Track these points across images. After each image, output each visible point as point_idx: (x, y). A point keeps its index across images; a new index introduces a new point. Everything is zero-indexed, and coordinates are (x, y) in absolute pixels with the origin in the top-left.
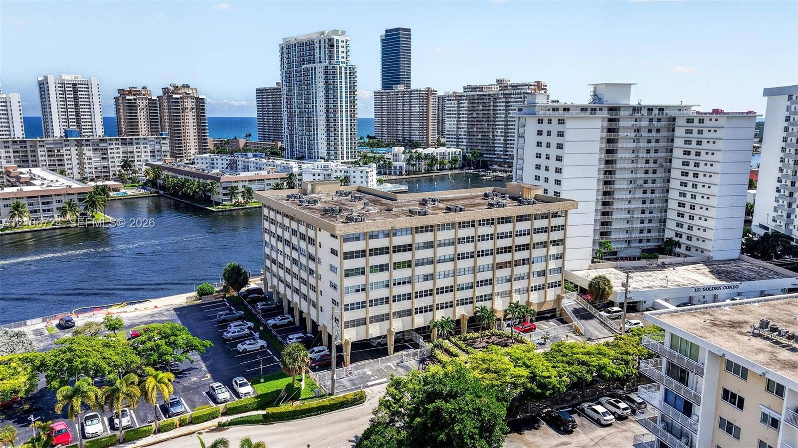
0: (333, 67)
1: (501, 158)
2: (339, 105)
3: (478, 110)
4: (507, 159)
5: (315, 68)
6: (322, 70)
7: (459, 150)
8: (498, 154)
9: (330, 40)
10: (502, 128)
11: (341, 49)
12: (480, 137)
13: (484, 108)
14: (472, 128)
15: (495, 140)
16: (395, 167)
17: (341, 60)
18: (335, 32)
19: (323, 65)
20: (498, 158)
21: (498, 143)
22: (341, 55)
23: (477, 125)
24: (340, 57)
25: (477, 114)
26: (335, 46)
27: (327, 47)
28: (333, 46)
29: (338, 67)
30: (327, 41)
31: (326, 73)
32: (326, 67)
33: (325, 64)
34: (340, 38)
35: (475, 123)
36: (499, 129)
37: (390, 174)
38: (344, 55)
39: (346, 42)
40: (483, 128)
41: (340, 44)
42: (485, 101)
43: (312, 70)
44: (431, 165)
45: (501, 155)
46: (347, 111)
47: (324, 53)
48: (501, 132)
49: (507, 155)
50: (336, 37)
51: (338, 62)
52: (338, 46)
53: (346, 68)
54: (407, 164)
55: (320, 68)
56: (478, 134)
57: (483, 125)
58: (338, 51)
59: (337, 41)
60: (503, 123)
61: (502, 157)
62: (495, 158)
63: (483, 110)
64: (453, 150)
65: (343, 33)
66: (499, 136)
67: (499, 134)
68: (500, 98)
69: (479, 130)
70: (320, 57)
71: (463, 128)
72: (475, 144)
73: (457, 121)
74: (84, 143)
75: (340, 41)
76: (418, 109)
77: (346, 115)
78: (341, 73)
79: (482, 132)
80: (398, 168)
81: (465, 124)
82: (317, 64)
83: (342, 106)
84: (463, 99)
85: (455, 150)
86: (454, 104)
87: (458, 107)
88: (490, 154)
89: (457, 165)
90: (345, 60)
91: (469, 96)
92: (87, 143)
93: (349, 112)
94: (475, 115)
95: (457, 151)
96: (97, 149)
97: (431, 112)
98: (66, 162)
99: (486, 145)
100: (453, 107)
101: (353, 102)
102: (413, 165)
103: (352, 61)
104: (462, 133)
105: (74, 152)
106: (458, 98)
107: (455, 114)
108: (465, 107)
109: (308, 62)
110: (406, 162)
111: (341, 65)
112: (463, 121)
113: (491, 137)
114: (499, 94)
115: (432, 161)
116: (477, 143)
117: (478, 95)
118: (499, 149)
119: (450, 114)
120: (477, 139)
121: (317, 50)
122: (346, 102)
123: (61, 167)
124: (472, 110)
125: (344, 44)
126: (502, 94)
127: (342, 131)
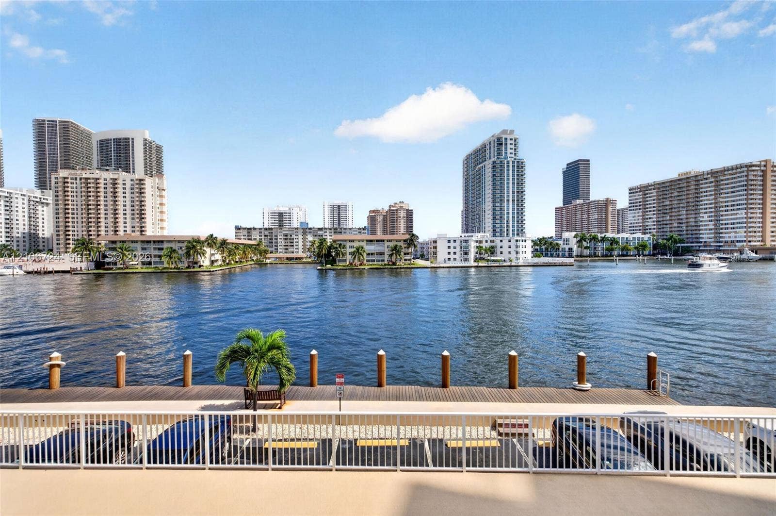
0: (501, 162)
1: (711, 246)
2: (506, 195)
3: (671, 197)
4: (720, 246)
5: (485, 166)
6: (491, 166)
7: (648, 235)
8: (705, 242)
9: (499, 139)
10: (712, 213)
11: (509, 146)
12: (676, 225)
13: (681, 194)
14: (663, 217)
15: (700, 226)
16: (563, 249)
17: (509, 155)
18: (505, 132)
19: (493, 159)
20: (705, 246)
21: (705, 230)
22: (509, 151)
23: (671, 212)
24: (508, 153)
25: (671, 201)
26: (504, 144)
27: (496, 145)
28: (502, 144)
29: (506, 161)
30: (496, 140)
31: (494, 167)
32: (494, 162)
34: (509, 137)
35: (668, 211)
36: (706, 213)
37: (558, 256)
38: (513, 151)
39: (515, 140)
40: (679, 215)
41: (509, 142)
42: (681, 186)
43: (482, 168)
44: (610, 250)
45: (710, 242)
46: (513, 201)
47: (494, 150)
49: (721, 242)
50: (504, 136)
51: (506, 158)
52: (506, 144)
53: (513, 162)
54: (579, 247)
55: (488, 164)
56: (673, 222)
57: (679, 211)
58: (506, 149)
59: (506, 139)
60: (712, 206)
61: (712, 244)
62: (699, 246)
63: (678, 196)
64: (639, 235)
65: (512, 132)
66: (705, 221)
67: (706, 218)
68: (706, 179)
69: (673, 218)
70: (490, 157)
71: (650, 218)
72: (668, 234)
73: (642, 212)
74: (308, 230)
75: (508, 140)
76: (596, 217)
77: (513, 205)
78: (508, 166)
79: (679, 219)
80: (567, 249)
81: (654, 214)
82: (486, 163)
83: (508, 196)
84: (651, 190)
85: (643, 236)
86: (639, 196)
87: (643, 198)
88: (692, 243)
89: (646, 252)
90: (513, 155)
91: (659, 184)
92: (310, 231)
93: (516, 201)
94: (667, 203)
95: (646, 237)
96: (316, 236)
97: (610, 218)
98: (295, 244)
99: (685, 232)
100: (636, 199)
101: (520, 193)
102: (586, 248)
103: (520, 155)
104: (650, 223)
105: (300, 237)
106: (644, 189)
107: (640, 206)
108: (653, 196)
109: (480, 163)
110: (578, 244)
111: (509, 159)
112: (650, 211)
113: (693, 224)
114: (703, 174)
115: (611, 244)
116: (671, 232)
117: (671, 181)
118: (706, 236)
119: (633, 205)
120: (671, 227)
121: (488, 152)
122: (513, 192)
123: (292, 248)
124: (661, 198)
125: (513, 142)
126: (708, 174)
127: (508, 218)
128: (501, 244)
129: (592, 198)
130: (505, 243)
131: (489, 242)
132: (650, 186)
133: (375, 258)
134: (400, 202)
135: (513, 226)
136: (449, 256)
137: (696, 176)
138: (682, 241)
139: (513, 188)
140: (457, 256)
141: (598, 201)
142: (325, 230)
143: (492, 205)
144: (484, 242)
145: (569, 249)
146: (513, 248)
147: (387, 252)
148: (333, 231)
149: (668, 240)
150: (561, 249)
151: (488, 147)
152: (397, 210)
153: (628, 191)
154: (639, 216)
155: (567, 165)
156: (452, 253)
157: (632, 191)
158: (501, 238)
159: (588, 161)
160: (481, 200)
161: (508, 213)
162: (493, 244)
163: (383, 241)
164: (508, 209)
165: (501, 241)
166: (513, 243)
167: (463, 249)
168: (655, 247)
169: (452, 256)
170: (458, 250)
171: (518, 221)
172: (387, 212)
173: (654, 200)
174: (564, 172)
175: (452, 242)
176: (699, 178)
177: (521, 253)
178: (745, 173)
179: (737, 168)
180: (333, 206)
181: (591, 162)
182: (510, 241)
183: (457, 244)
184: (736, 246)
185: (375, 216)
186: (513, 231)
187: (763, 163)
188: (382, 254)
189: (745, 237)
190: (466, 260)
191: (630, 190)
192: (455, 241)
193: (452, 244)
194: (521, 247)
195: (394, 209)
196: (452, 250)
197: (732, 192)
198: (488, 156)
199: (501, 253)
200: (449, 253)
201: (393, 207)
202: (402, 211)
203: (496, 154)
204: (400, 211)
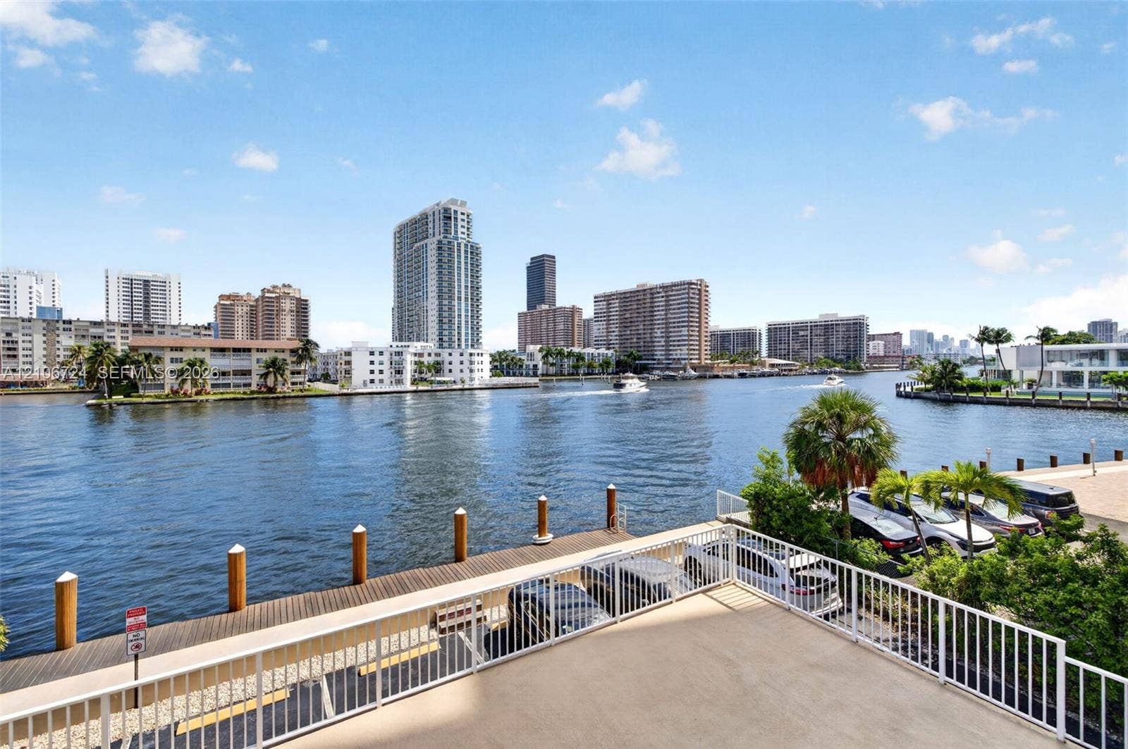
0: (450, 242)
1: (663, 364)
2: (456, 290)
3: (631, 309)
4: (669, 364)
5: (427, 244)
6: (434, 246)
7: (611, 351)
8: (658, 359)
9: (446, 210)
10: (663, 328)
11: (460, 223)
12: (635, 340)
13: (639, 306)
14: (624, 331)
15: (654, 342)
16: (528, 366)
17: (460, 235)
18: (454, 202)
19: (438, 237)
20: (658, 364)
21: (658, 346)
22: (460, 230)
23: (631, 326)
24: (459, 232)
25: (631, 314)
26: (453, 219)
27: (442, 218)
28: (450, 218)
29: (456, 242)
30: (442, 211)
31: (440, 248)
32: (440, 242)
33: (440, 239)
34: (460, 210)
35: (629, 324)
36: (659, 328)
37: (521, 375)
38: (465, 230)
39: (468, 216)
40: (638, 330)
41: (460, 217)
42: (639, 297)
43: (423, 248)
44: (576, 367)
45: (662, 359)
46: (466, 299)
47: (440, 225)
48: (662, 333)
49: (670, 359)
50: (453, 208)
51: (457, 239)
52: (456, 219)
53: (466, 245)
54: (544, 363)
55: (432, 243)
56: (633, 336)
57: (638, 326)
58: (456, 225)
59: (456, 212)
60: (663, 321)
61: (663, 362)
62: (653, 364)
63: (637, 309)
64: (603, 351)
65: (463, 204)
66: (658, 337)
67: (659, 335)
68: (659, 293)
69: (633, 332)
70: (434, 233)
71: (614, 332)
72: (629, 350)
73: (607, 324)
74: (61, 325)
75: (459, 213)
76: (562, 327)
77: (467, 305)
78: (459, 250)
79: (637, 334)
80: (531, 367)
81: (617, 327)
82: (428, 241)
83: (459, 292)
84: (613, 299)
85: (607, 352)
86: (603, 304)
87: (607, 308)
88: (648, 360)
89: (610, 370)
90: (465, 236)
91: (620, 294)
92: (67, 326)
93: (470, 300)
94: (628, 316)
95: (610, 352)
96: (83, 336)
97: (576, 330)
98: (21, 353)
99: (642, 349)
100: (601, 309)
101: (476, 288)
102: (552, 365)
103: (475, 238)
104: (614, 338)
105: (38, 339)
106: (608, 298)
107: (605, 317)
108: (615, 307)
109: (420, 240)
110: (543, 360)
111: (460, 241)
112: (614, 324)
113: (649, 339)
114: (656, 288)
115: (577, 360)
116: (631, 347)
117: (631, 292)
118: (659, 353)
119: (598, 316)
120: (631, 343)
121: (431, 225)
122: (466, 287)
123: (11, 360)
124: (624, 310)
125: (465, 217)
126: (660, 287)
127: (460, 323)
128: (450, 359)
129: (558, 304)
130: (456, 358)
131: (433, 355)
132: (613, 295)
133: (231, 380)
134: (284, 286)
135: (467, 334)
136: (372, 377)
137: (651, 289)
138: (640, 358)
139: (466, 281)
140: (386, 376)
142: (111, 327)
143: (437, 303)
144: (426, 355)
145: (534, 366)
146: (466, 363)
147: (257, 369)
148: (130, 329)
149: (629, 356)
150: (524, 367)
151: (431, 219)
152: (277, 298)
154: (603, 328)
155: (532, 259)
156: (377, 372)
158: (450, 351)
159: (554, 257)
160: (421, 294)
161: (460, 316)
162: (438, 359)
163: (249, 350)
164: (459, 310)
165: (450, 354)
166: (466, 358)
167: (393, 365)
168: (618, 363)
169: (377, 376)
170: (386, 367)
171: (472, 328)
172: (257, 300)
173: (617, 311)
174: (528, 267)
175: (377, 353)
176: (655, 291)
177: (476, 371)
178: (687, 291)
179: (681, 285)
180: (130, 281)
181: (557, 259)
182: (462, 355)
183: (386, 358)
184: (681, 363)
185: (231, 305)
186: (466, 340)
187: (699, 282)
188: (246, 373)
189: (688, 354)
190: (399, 382)
191: (595, 297)
192: (381, 353)
193: (376, 358)
194: (476, 363)
195: (273, 295)
196: (376, 367)
197: (679, 309)
198: (431, 231)
199: (450, 371)
200: (372, 372)
201: (269, 291)
202: (288, 301)
203: (442, 231)
204: (284, 301)
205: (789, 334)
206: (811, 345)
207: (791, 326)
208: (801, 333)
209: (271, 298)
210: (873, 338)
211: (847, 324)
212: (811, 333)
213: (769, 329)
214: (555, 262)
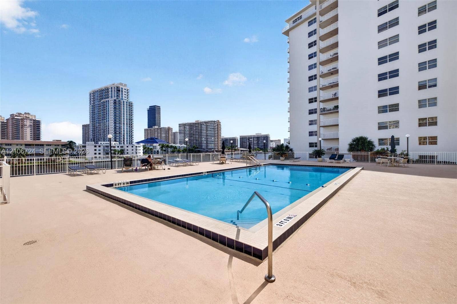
0: (119, 101)
1: (205, 150)
2: (122, 120)
3: (193, 130)
4: (208, 150)
5: (108, 101)
6: (112, 102)
7: (186, 145)
8: (204, 148)
9: (118, 87)
10: (205, 137)
11: (124, 93)
13: (196, 129)
14: (191, 138)
15: (202, 142)
17: (124, 98)
18: (121, 84)
19: (114, 98)
20: (204, 150)
21: (204, 144)
22: (124, 96)
25: (193, 131)
26: (121, 91)
27: (116, 90)
28: (119, 91)
29: (122, 101)
30: (116, 88)
31: (115, 103)
32: (115, 100)
33: (115, 99)
34: (124, 88)
35: (193, 135)
36: (204, 137)
38: (126, 96)
39: (127, 90)
40: (196, 138)
41: (124, 90)
43: (106, 102)
44: (173, 151)
46: (127, 124)
47: (114, 93)
48: (205, 139)
49: (208, 148)
50: (121, 87)
51: (122, 99)
52: (122, 91)
53: (127, 102)
55: (111, 101)
56: (194, 140)
57: (196, 136)
58: (122, 94)
59: (122, 88)
60: (205, 135)
61: (206, 149)
62: (202, 150)
64: (183, 145)
65: (125, 85)
66: (204, 140)
67: (204, 139)
68: (204, 124)
69: (194, 138)
70: (112, 96)
72: (193, 145)
73: (184, 135)
76: (164, 135)
77: (127, 126)
78: (124, 104)
79: (196, 139)
80: (156, 151)
81: (188, 136)
82: (110, 99)
83: (124, 121)
84: (186, 126)
86: (182, 128)
87: (184, 129)
88: (200, 149)
89: (186, 152)
90: (126, 98)
91: (189, 124)
93: (128, 124)
94: (192, 132)
97: (170, 137)
99: (198, 144)
100: (182, 129)
101: (131, 120)
102: (164, 150)
103: (131, 100)
106: (184, 125)
107: (183, 132)
108: (188, 129)
109: (104, 98)
110: (161, 149)
111: (124, 100)
112: (187, 135)
113: (200, 141)
114: (202, 122)
115: (174, 149)
116: (193, 144)
117: (193, 123)
118: (204, 146)
119: (180, 132)
120: (193, 142)
121: (110, 93)
122: (127, 119)
124: (190, 130)
126: (204, 122)
127: (124, 134)
130: (130, 148)
131: (120, 147)
132: (186, 124)
134: (25, 113)
135: (127, 138)
137: (201, 123)
138: (197, 148)
139: (127, 117)
140: (101, 155)
141: (165, 128)
143: (114, 125)
144: (116, 147)
145: (157, 151)
149: (193, 147)
151: (110, 90)
152: (22, 119)
153: (178, 126)
154: (182, 137)
156: (97, 154)
157: (180, 125)
158: (127, 145)
160: (105, 121)
161: (124, 131)
162: (122, 148)
163: (43, 145)
164: (124, 128)
165: (128, 147)
166: (134, 148)
167: (105, 151)
168: (189, 150)
170: (102, 152)
171: (129, 136)
172: (7, 120)
173: (188, 130)
175: (97, 147)
176: (202, 124)
177: (138, 153)
178: (213, 124)
179: (211, 122)
183: (101, 148)
184: (212, 150)
186: (127, 141)
187: (218, 121)
189: (214, 147)
191: (179, 125)
192: (100, 146)
195: (20, 118)
196: (97, 152)
197: (211, 130)
198: (110, 95)
199: (128, 153)
200: (95, 154)
201: (16, 116)
202: (28, 121)
203: (116, 96)
204: (26, 121)
205: (247, 140)
206: (253, 144)
207: (247, 137)
208: (250, 139)
209: (18, 119)
210: (272, 141)
211: (264, 137)
212: (253, 139)
213: (240, 138)
214: (160, 109)
